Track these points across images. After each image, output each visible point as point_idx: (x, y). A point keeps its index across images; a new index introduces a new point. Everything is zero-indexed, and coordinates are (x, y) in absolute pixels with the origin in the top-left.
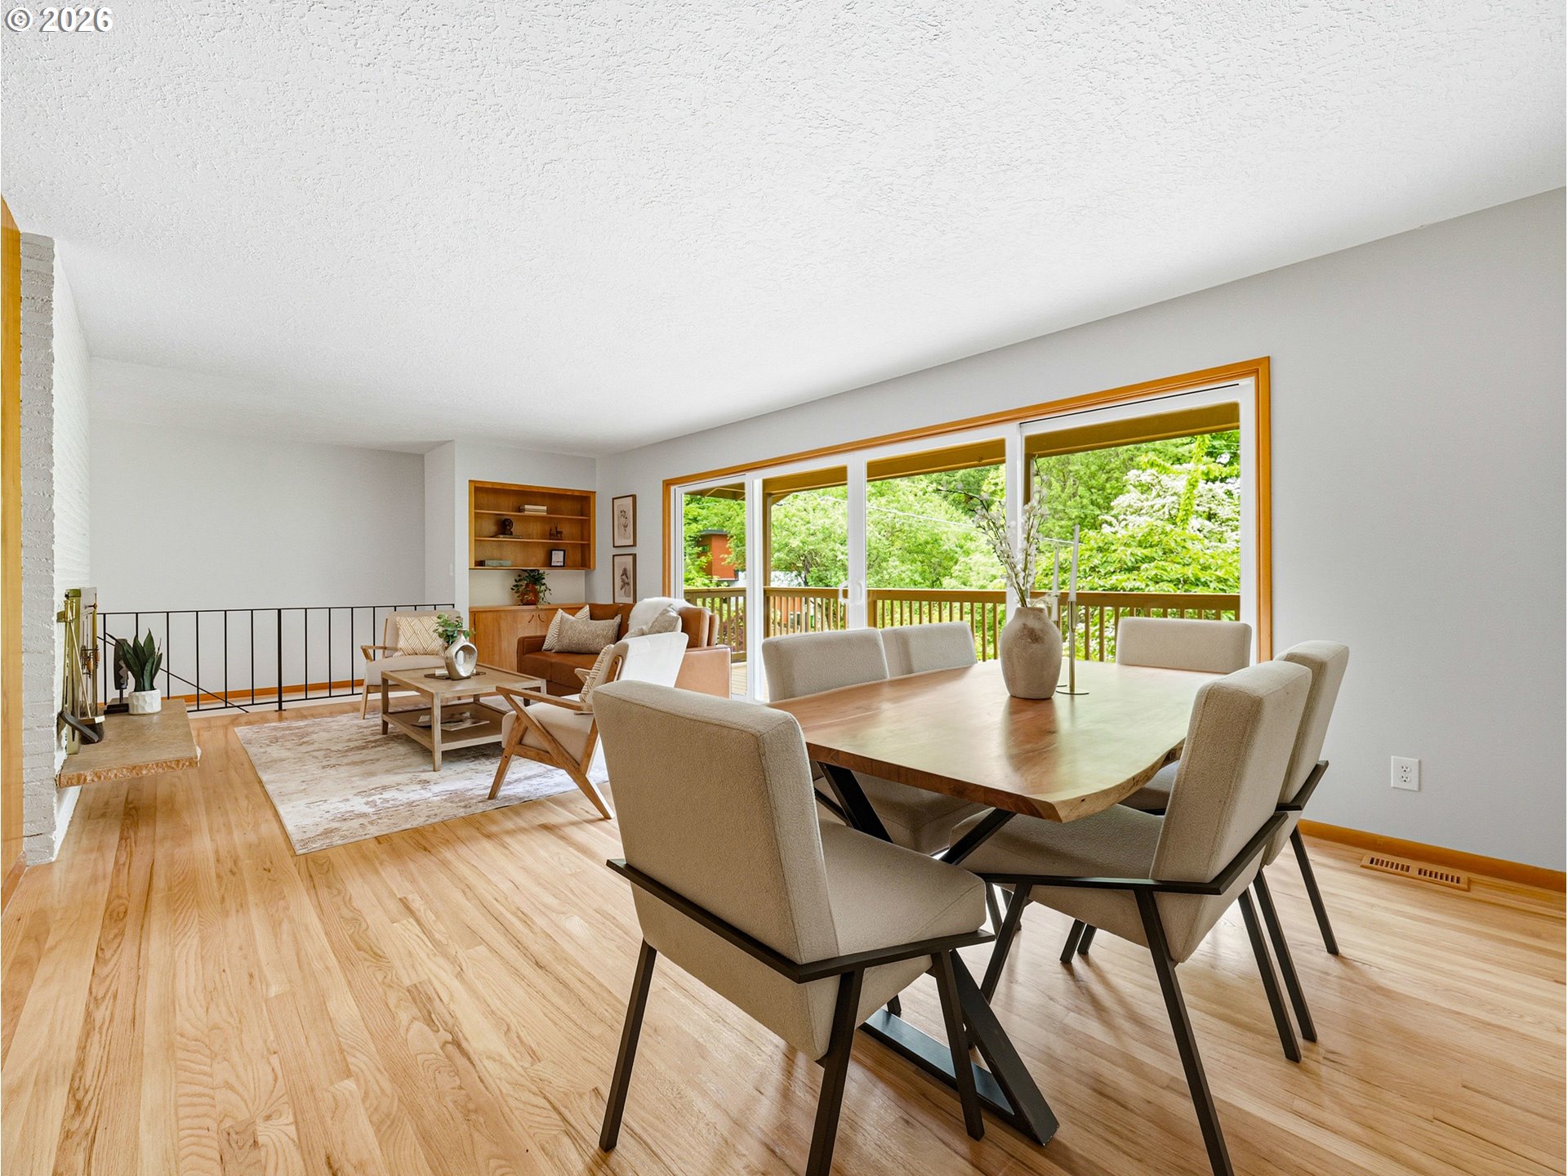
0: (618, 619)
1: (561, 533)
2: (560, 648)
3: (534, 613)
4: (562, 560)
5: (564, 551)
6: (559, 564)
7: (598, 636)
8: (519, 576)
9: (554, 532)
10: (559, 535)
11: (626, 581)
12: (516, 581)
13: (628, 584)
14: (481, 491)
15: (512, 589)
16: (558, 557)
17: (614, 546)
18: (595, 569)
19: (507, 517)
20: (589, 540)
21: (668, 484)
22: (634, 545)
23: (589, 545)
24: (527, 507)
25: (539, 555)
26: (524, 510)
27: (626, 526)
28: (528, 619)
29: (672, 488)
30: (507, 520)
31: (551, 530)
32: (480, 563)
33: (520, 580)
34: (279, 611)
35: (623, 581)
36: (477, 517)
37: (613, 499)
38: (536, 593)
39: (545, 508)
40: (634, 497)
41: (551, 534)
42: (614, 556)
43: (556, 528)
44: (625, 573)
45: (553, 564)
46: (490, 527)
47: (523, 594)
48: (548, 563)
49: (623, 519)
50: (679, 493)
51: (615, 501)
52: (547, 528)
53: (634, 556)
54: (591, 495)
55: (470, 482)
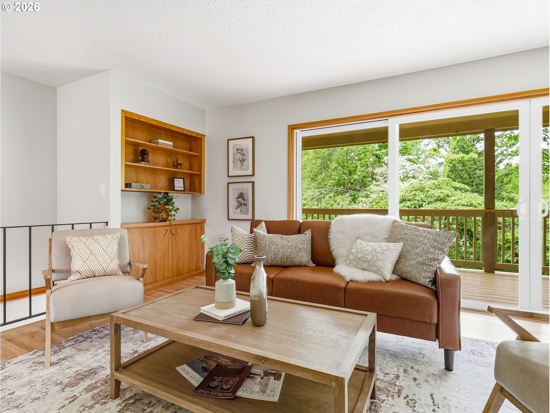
1: (181, 165)
3: (168, 228)
4: (182, 186)
5: (183, 179)
6: (180, 189)
8: (155, 197)
9: (176, 164)
10: (179, 166)
11: (243, 202)
12: (152, 201)
13: (245, 205)
14: (130, 121)
15: (149, 208)
16: (179, 184)
17: (229, 176)
18: (204, 194)
21: (292, 128)
22: (253, 175)
23: (200, 175)
24: (160, 141)
26: (157, 143)
27: (242, 161)
28: (163, 233)
29: (295, 131)
30: (144, 149)
31: (174, 162)
32: (128, 185)
33: (155, 201)
35: (239, 202)
37: (228, 140)
38: (167, 212)
39: (171, 143)
40: (253, 138)
41: (174, 165)
42: (228, 183)
43: (177, 161)
44: (241, 196)
45: (176, 189)
48: (172, 186)
49: (239, 156)
50: (300, 135)
51: (230, 141)
52: (172, 159)
53: (253, 183)
54: (203, 138)
55: (123, 111)
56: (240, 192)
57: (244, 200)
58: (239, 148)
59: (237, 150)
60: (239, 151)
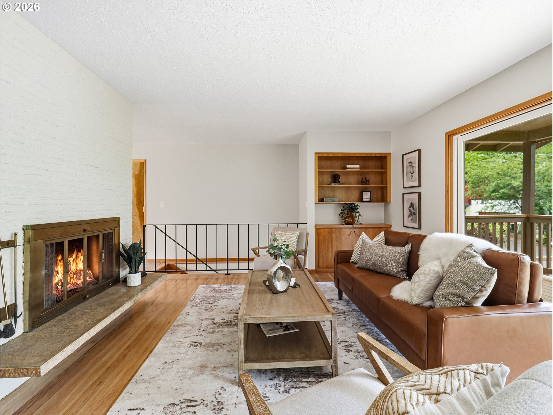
0: (408, 247)
1: (368, 180)
2: (361, 266)
3: (352, 230)
4: (369, 197)
5: (371, 192)
6: (367, 200)
7: (391, 260)
8: (344, 207)
9: (364, 180)
10: (367, 182)
11: (413, 211)
12: (341, 210)
13: (415, 214)
14: (322, 158)
15: (339, 215)
16: (366, 196)
17: (404, 187)
18: (390, 202)
19: (337, 173)
20: (387, 184)
21: (449, 135)
22: (420, 185)
23: (386, 187)
24: (348, 166)
25: (355, 195)
26: (346, 168)
27: (412, 173)
28: (348, 233)
29: (455, 138)
30: (336, 174)
31: (362, 179)
32: (321, 200)
33: (344, 210)
34: (228, 225)
35: (410, 211)
36: (320, 173)
37: (403, 155)
38: (353, 218)
39: (358, 166)
40: (419, 151)
41: (362, 182)
42: (403, 194)
43: (366, 178)
44: (412, 205)
45: (364, 200)
46: (327, 179)
47: (346, 218)
48: (361, 200)
49: (410, 169)
50: (460, 141)
52: (360, 178)
53: (420, 194)
54: (388, 155)
55: (315, 153)
56: (411, 202)
57: (414, 209)
58: (409, 161)
59: (409, 163)
60: (410, 164)
